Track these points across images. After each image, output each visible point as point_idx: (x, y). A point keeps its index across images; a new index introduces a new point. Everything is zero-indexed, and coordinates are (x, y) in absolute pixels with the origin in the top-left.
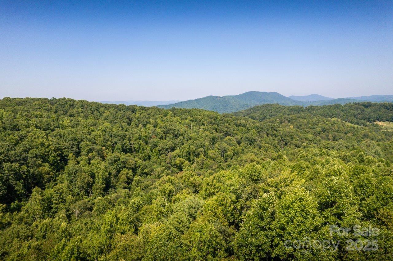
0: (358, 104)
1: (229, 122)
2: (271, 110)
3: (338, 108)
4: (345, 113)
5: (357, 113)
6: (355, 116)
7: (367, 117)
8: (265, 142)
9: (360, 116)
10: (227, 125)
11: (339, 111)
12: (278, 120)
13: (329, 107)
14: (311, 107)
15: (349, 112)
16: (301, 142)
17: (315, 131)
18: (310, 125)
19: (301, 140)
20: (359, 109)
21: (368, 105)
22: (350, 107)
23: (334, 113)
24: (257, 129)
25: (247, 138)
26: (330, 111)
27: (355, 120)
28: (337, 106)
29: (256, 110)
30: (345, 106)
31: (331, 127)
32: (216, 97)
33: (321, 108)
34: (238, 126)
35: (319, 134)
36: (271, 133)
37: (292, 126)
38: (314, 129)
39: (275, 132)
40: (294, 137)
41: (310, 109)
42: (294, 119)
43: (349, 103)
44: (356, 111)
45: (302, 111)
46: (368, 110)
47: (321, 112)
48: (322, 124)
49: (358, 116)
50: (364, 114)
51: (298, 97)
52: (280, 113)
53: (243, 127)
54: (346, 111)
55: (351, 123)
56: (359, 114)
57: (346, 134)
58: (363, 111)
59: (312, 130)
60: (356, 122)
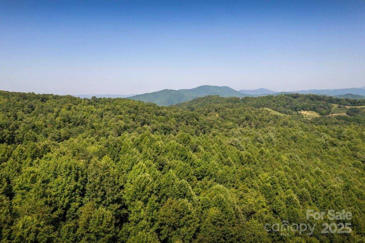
0: (288, 95)
1: (149, 110)
2: (211, 101)
3: (270, 99)
4: (275, 103)
5: (286, 103)
6: (284, 106)
7: (295, 107)
8: (182, 130)
9: (288, 106)
10: (146, 113)
11: (270, 101)
12: (206, 109)
13: (262, 98)
14: (246, 98)
15: (279, 103)
16: (220, 130)
17: (239, 120)
18: (235, 114)
19: (220, 128)
20: (288, 100)
21: (296, 96)
22: (281, 98)
23: (266, 103)
24: (177, 118)
25: (163, 127)
26: (263, 102)
27: (283, 109)
28: (270, 97)
29: (198, 101)
30: (277, 97)
31: (255, 116)
32: (171, 90)
33: (256, 99)
34: (157, 115)
35: (243, 122)
36: (192, 121)
37: (218, 115)
38: (238, 117)
39: (195, 120)
40: (214, 125)
41: (246, 100)
42: (221, 109)
43: (280, 94)
44: (285, 102)
45: (238, 102)
46: (296, 100)
47: (254, 103)
48: (247, 113)
49: (287, 106)
50: (291, 104)
51: (247, 91)
52: (218, 103)
53: (163, 116)
54: (277, 101)
55: (280, 112)
56: (288, 104)
57: (268, 121)
58: (291, 101)
59: (236, 119)
60: (284, 111)
